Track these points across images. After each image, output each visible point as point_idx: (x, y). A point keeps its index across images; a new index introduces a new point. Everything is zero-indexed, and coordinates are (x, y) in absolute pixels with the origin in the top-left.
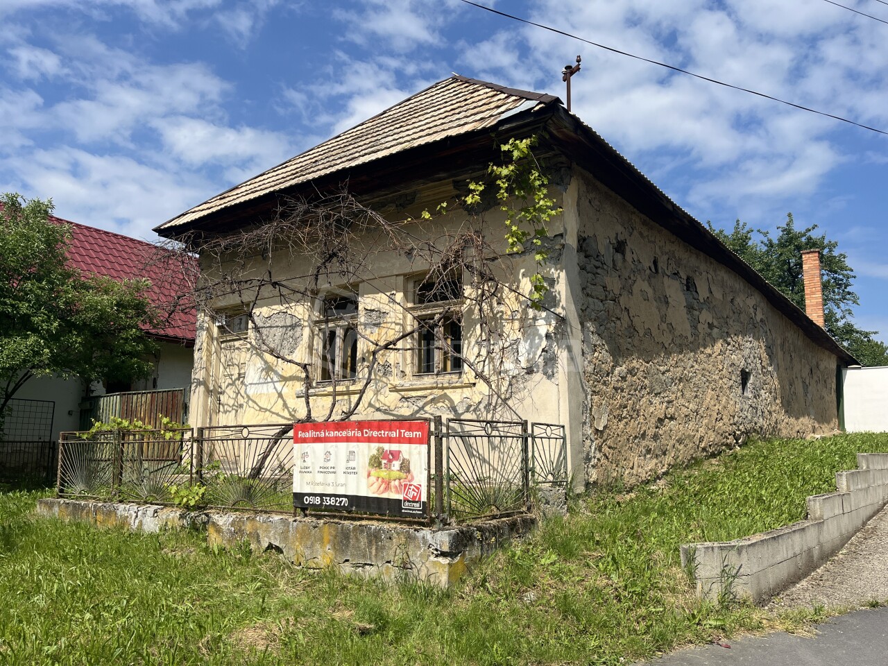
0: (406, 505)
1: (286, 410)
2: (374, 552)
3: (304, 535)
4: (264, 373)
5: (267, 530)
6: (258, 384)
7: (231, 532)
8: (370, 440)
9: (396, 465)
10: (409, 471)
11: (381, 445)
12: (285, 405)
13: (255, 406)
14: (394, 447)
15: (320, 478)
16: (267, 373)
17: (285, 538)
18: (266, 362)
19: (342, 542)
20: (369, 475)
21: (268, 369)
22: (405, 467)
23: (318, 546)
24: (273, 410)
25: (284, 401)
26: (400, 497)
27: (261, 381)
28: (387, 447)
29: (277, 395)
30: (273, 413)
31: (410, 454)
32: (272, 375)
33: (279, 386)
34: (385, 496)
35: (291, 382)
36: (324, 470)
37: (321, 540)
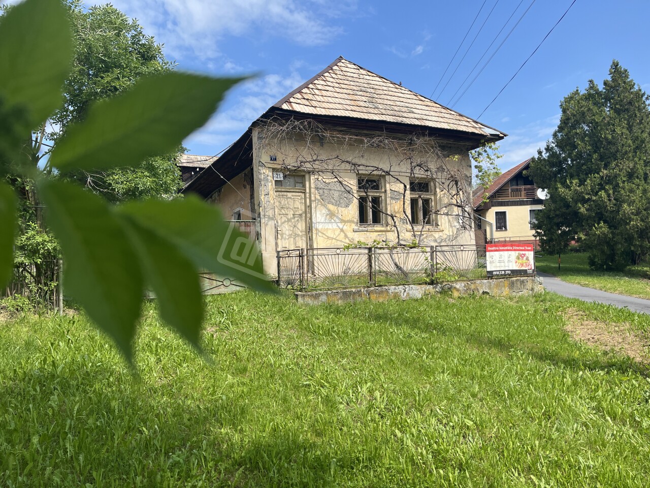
0: (528, 271)
1: (347, 239)
2: (522, 287)
3: (497, 286)
4: (328, 217)
5: (482, 286)
6: (325, 223)
7: (464, 290)
8: (515, 250)
9: (525, 258)
10: (528, 260)
11: (519, 252)
12: (346, 236)
13: (324, 236)
14: (524, 252)
15: (498, 264)
16: (331, 217)
17: (490, 288)
18: (329, 210)
19: (512, 285)
20: (516, 262)
21: (331, 215)
22: (527, 259)
23: (503, 288)
24: (337, 238)
25: (344, 233)
26: (527, 268)
27: (327, 221)
28: (521, 252)
29: (339, 230)
30: (338, 240)
31: (529, 254)
32: (335, 218)
33: (341, 225)
34: (522, 269)
35: (349, 224)
36: (500, 262)
37: (504, 286)
